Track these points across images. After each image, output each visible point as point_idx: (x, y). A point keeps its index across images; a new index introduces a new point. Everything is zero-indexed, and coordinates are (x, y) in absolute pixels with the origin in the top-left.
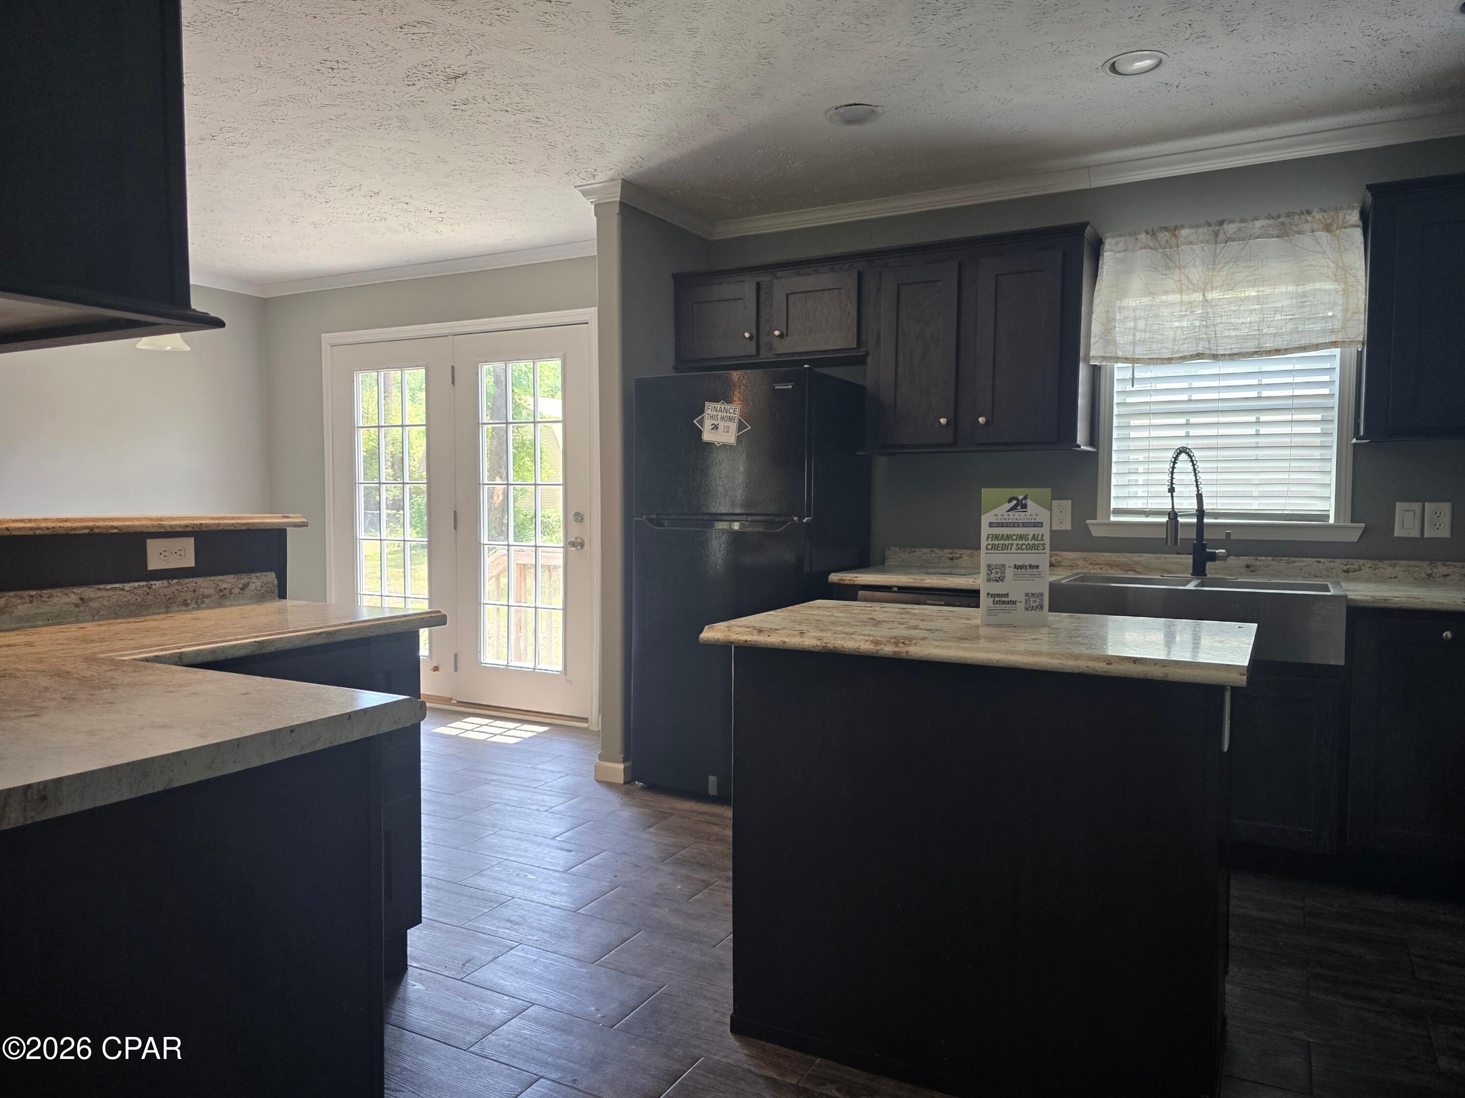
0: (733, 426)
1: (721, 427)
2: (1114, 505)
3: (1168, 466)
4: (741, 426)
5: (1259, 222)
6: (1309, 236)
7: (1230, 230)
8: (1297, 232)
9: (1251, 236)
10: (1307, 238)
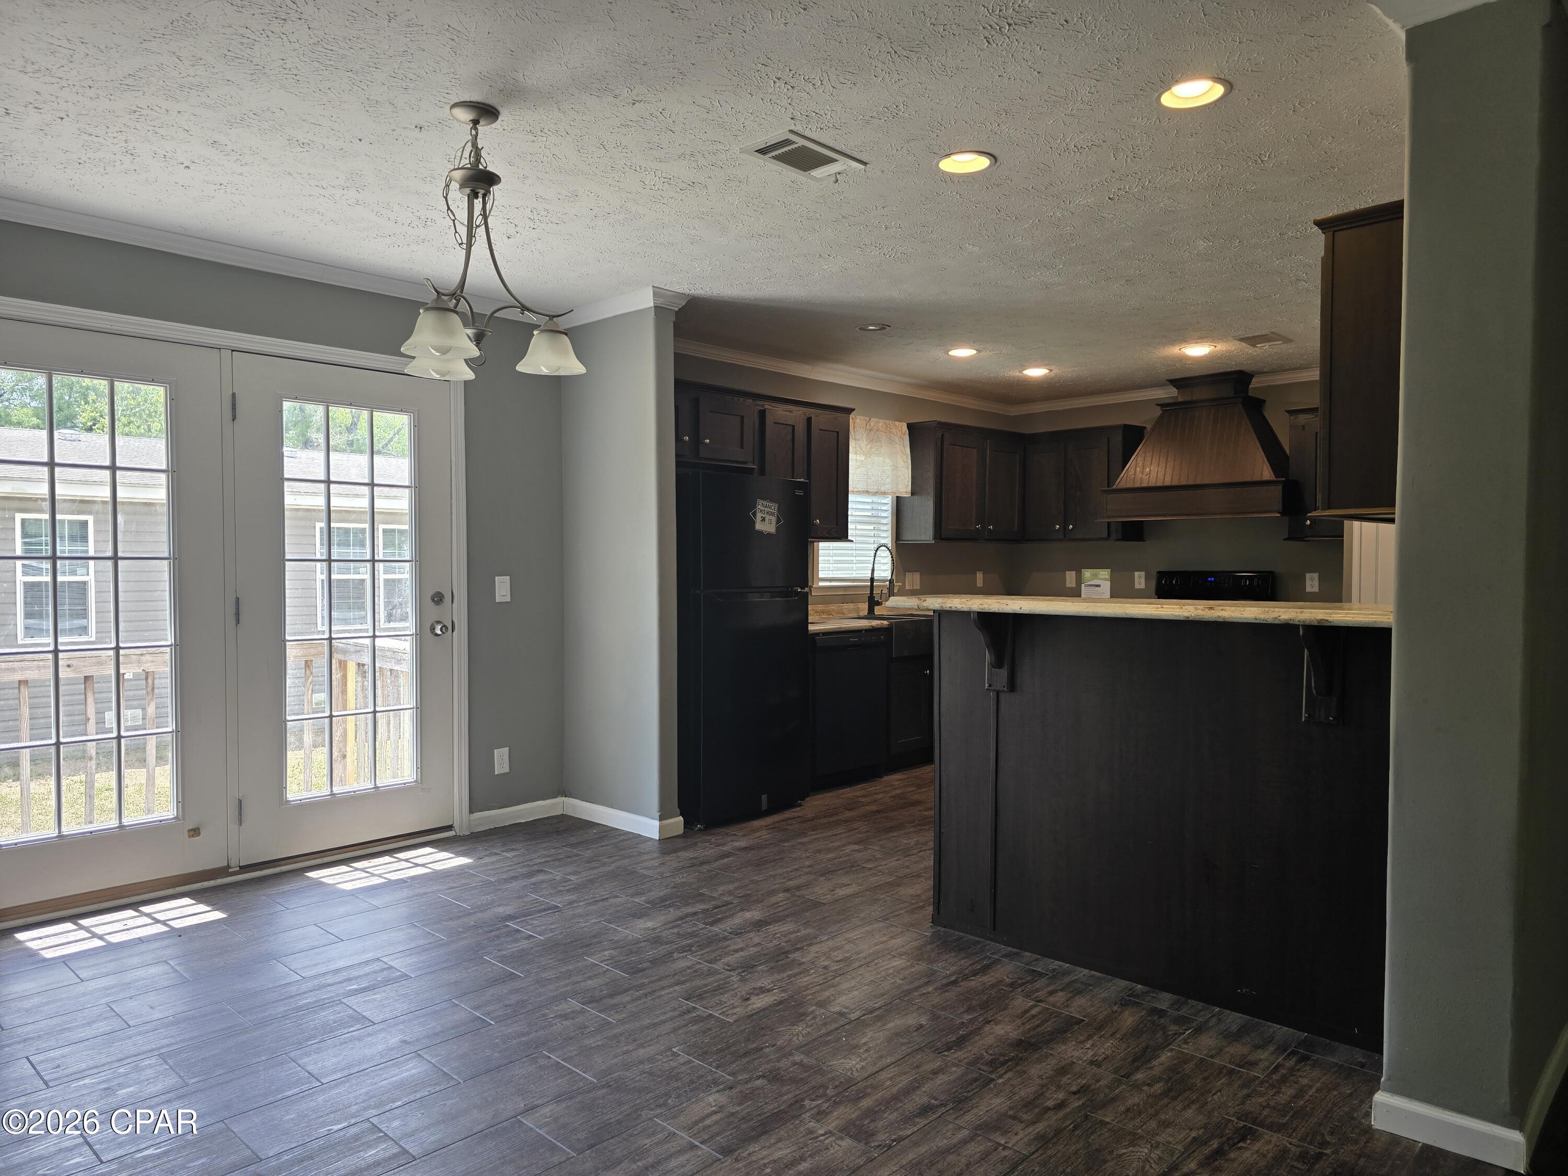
0: (774, 519)
1: (767, 520)
2: (821, 575)
3: (873, 555)
4: (778, 521)
5: (881, 423)
6: (895, 435)
7: (872, 424)
8: (891, 432)
9: (878, 430)
10: (895, 437)
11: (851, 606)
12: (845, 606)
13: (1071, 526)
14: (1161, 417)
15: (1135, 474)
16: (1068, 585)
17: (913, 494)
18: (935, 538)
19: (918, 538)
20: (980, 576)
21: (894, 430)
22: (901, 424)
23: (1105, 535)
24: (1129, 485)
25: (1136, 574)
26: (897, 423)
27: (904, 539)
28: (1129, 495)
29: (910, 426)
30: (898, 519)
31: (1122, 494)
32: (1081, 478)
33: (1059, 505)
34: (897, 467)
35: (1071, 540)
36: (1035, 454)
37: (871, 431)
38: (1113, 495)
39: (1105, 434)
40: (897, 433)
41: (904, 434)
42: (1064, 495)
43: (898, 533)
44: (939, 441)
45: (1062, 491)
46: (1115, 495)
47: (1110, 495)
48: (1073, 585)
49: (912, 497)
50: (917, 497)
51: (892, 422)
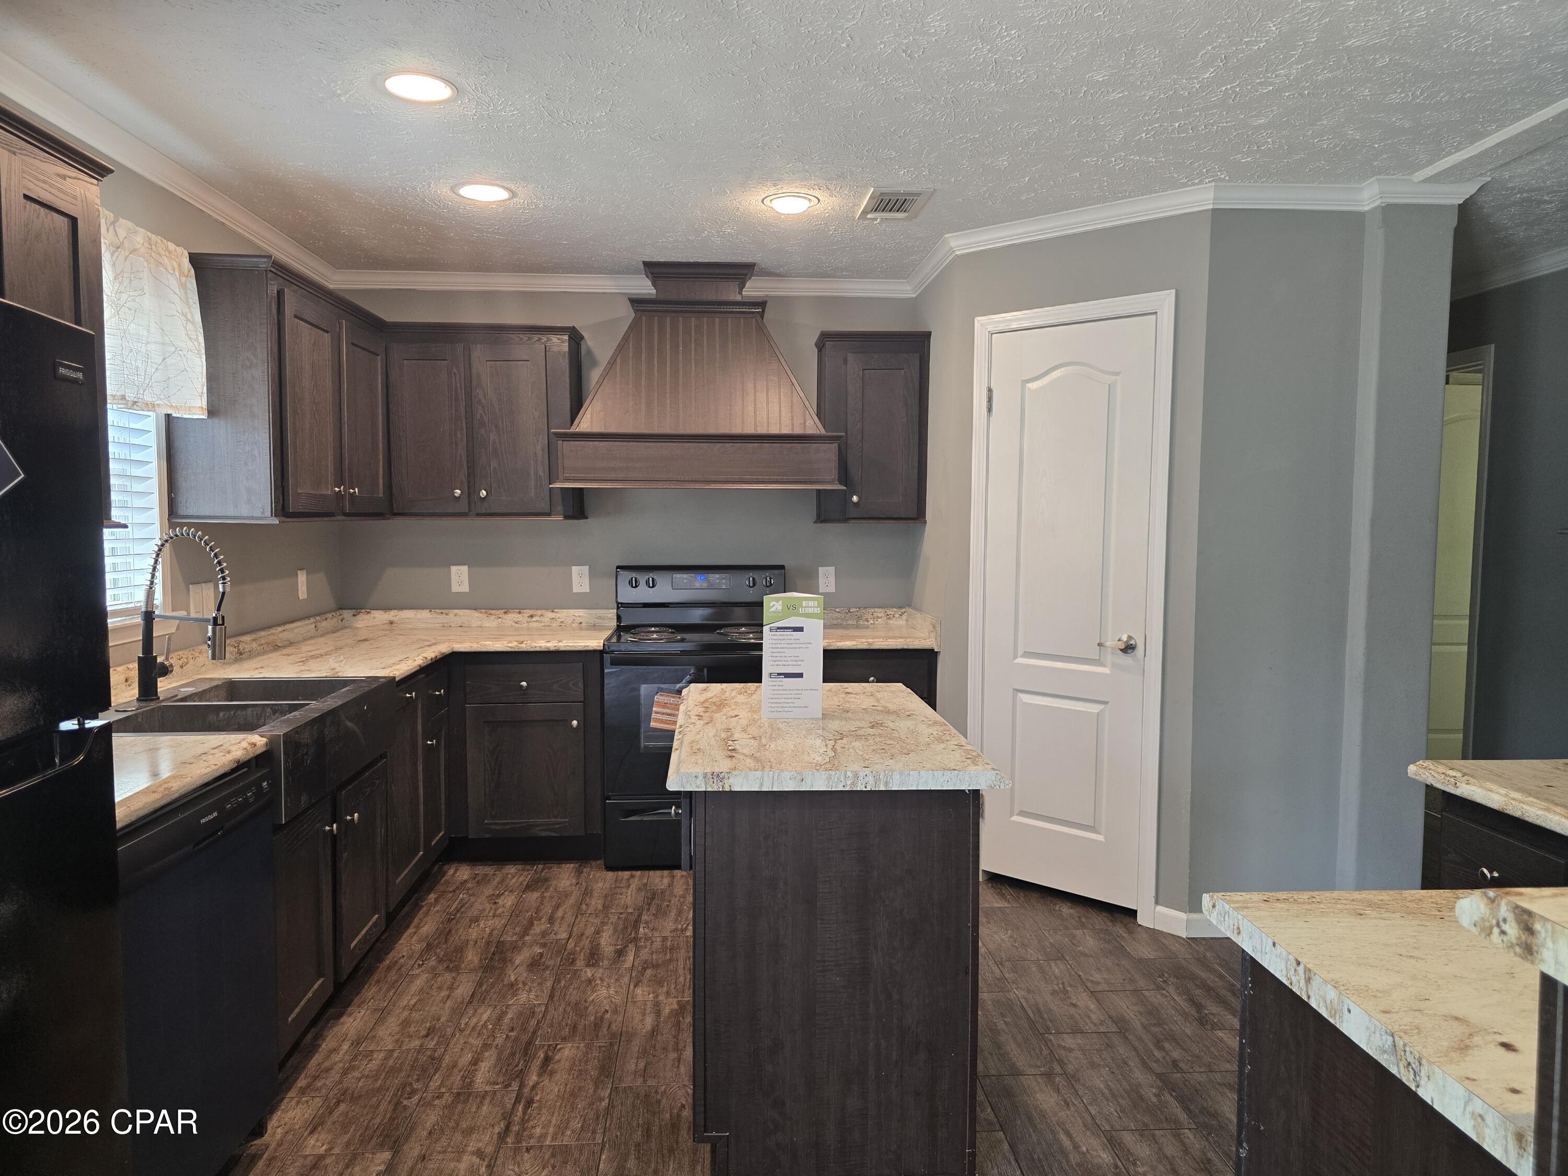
6: (170, 273)
7: (122, 233)
8: (161, 263)
9: (135, 250)
10: (169, 276)
13: (484, 492)
14: (636, 320)
15: (605, 410)
16: (455, 588)
17: (212, 412)
18: (276, 513)
19: (230, 513)
20: (302, 578)
21: (166, 261)
22: (178, 249)
24: (597, 430)
25: (575, 569)
26: (172, 246)
27: (182, 512)
28: (602, 444)
29: (195, 260)
30: (170, 467)
31: (590, 443)
32: (497, 409)
33: (458, 455)
34: (178, 349)
35: (479, 515)
36: (405, 361)
37: (118, 248)
38: (573, 443)
39: (540, 339)
40: (174, 270)
41: (187, 276)
42: (467, 437)
43: (172, 500)
44: (273, 304)
45: (462, 429)
46: (576, 442)
47: (565, 443)
48: (465, 588)
49: (210, 421)
50: (222, 423)
51: (162, 241)
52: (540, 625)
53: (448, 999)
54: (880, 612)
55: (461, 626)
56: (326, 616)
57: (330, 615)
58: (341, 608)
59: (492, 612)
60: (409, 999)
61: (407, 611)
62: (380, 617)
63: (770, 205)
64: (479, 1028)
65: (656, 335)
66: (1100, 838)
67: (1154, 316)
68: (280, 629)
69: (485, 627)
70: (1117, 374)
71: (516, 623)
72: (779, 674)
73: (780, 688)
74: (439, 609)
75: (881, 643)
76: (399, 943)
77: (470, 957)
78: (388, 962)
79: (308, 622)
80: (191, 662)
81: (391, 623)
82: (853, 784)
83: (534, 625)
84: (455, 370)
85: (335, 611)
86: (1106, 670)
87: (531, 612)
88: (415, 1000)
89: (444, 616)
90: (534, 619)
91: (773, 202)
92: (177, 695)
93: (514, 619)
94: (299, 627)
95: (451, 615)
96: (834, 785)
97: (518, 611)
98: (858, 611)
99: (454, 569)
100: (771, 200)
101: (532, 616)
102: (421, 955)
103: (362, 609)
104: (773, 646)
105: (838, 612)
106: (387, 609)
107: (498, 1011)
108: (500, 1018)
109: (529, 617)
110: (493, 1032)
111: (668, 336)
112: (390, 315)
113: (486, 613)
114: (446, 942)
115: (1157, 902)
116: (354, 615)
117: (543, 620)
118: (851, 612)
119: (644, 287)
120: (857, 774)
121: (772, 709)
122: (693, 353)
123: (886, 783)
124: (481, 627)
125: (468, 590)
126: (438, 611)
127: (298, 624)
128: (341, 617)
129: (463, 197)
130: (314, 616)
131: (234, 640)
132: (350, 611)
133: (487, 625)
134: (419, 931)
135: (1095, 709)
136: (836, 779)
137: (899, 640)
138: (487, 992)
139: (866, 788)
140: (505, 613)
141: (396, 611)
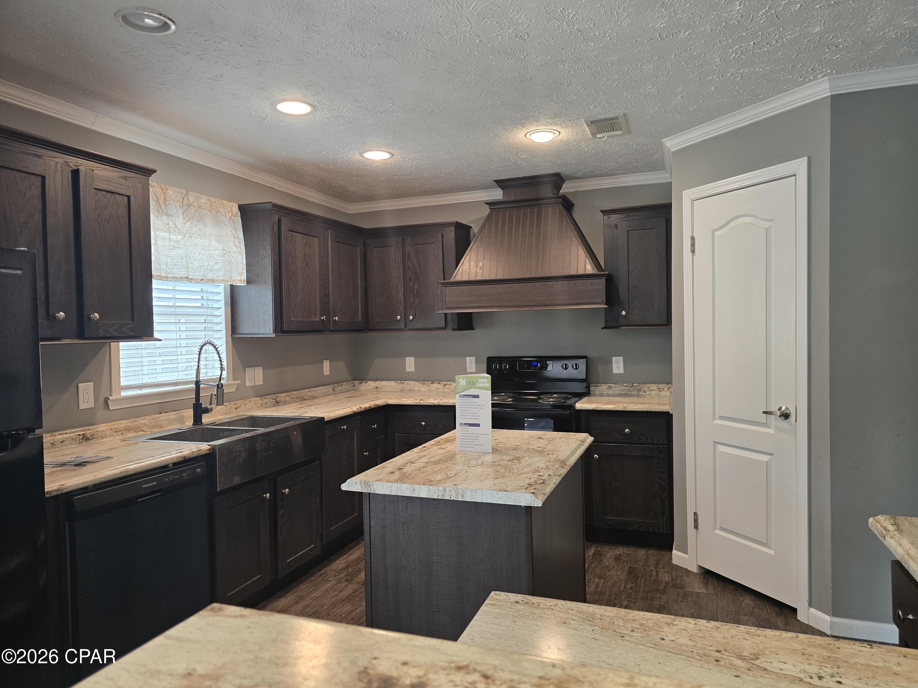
2: (124, 382)
5: (204, 200)
6: (223, 215)
7: (191, 199)
8: (218, 211)
9: (200, 206)
10: (223, 217)
11: (172, 415)
12: (163, 416)
13: (412, 317)
14: (490, 215)
15: (469, 268)
16: (408, 370)
17: (249, 282)
18: (275, 331)
19: (256, 332)
20: (326, 365)
21: (222, 210)
22: (231, 204)
23: (443, 325)
24: (465, 278)
25: (468, 359)
26: (225, 202)
27: (241, 332)
28: (466, 287)
29: (242, 208)
30: (233, 310)
31: (460, 287)
32: (418, 271)
33: (399, 297)
34: (227, 252)
35: (410, 330)
36: (374, 249)
37: (189, 206)
38: (450, 288)
39: (440, 231)
40: (226, 214)
41: (235, 216)
42: (404, 287)
43: (233, 326)
44: (275, 227)
45: (401, 283)
46: (452, 287)
47: (446, 288)
48: (413, 369)
49: (248, 286)
50: (253, 286)
51: (218, 200)
52: (449, 390)
53: (335, 596)
54: (654, 387)
55: (410, 390)
56: (342, 384)
57: (345, 383)
58: (354, 379)
59: (426, 382)
60: (317, 594)
61: (384, 381)
62: (372, 384)
63: (530, 138)
64: (338, 615)
65: (500, 222)
66: (772, 552)
67: (794, 177)
68: (307, 390)
69: (422, 391)
70: (771, 220)
71: (437, 389)
72: (466, 424)
73: (467, 432)
74: (400, 380)
75: (632, 407)
76: (336, 562)
77: (362, 575)
78: (322, 572)
79: (328, 387)
80: (243, 406)
81: (377, 388)
82: (442, 495)
83: (447, 390)
84: (397, 251)
85: (349, 381)
86: (772, 431)
87: (445, 383)
88: (320, 595)
89: (402, 384)
90: (447, 387)
91: (531, 135)
92: (216, 423)
93: (436, 387)
94: (322, 389)
95: (405, 384)
96: (432, 495)
97: (438, 382)
98: (638, 386)
99: (407, 359)
100: (530, 135)
101: (445, 385)
102: (340, 571)
103: (364, 380)
104: (462, 407)
105: (625, 386)
106: (375, 380)
107: (353, 608)
108: (352, 611)
109: (443, 386)
110: (343, 619)
111: (507, 221)
112: (367, 225)
113: (422, 383)
114: (356, 565)
115: (810, 605)
116: (360, 384)
117: (451, 387)
118: (634, 386)
119: (498, 194)
120: (445, 489)
121: (462, 445)
122: (520, 230)
123: (463, 496)
124: (419, 391)
125: (414, 371)
126: (399, 382)
127: (321, 388)
128: (353, 384)
129: (366, 158)
130: (333, 384)
131: (274, 395)
132: (358, 381)
133: (423, 390)
134: (349, 557)
135: (765, 458)
136: (433, 491)
137: (645, 406)
138: (356, 596)
139: (451, 498)
140: (432, 383)
141: (379, 381)
